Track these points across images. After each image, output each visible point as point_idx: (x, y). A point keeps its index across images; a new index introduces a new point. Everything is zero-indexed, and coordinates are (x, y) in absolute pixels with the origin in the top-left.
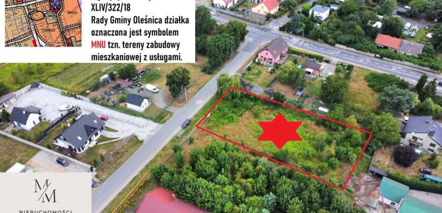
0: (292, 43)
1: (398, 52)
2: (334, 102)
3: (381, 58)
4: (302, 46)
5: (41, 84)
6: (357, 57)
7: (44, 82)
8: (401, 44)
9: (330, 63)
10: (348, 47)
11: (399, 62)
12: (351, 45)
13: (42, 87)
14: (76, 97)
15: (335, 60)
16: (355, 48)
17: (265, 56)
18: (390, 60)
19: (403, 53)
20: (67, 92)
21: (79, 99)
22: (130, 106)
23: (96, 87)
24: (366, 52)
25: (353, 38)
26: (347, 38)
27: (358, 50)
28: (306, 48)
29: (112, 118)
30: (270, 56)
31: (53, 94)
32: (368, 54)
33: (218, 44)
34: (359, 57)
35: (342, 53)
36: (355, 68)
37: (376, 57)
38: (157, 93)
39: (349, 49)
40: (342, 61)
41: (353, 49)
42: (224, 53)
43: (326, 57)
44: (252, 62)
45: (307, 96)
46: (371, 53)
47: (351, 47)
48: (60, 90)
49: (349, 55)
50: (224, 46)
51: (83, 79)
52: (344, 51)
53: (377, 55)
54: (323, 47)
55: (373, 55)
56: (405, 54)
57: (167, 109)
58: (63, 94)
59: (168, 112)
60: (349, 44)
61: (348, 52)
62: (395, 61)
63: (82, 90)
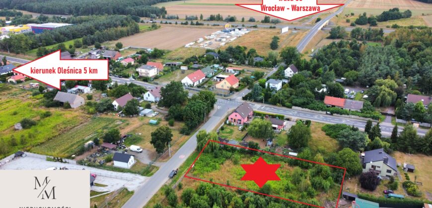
0: (255, 108)
1: (344, 109)
2: (301, 147)
3: (332, 114)
4: (264, 110)
5: (26, 153)
6: (312, 115)
7: (28, 151)
8: (345, 102)
9: (290, 121)
10: (303, 108)
11: (346, 116)
12: (305, 106)
13: (26, 156)
14: (62, 162)
15: (294, 118)
16: (309, 108)
17: (234, 117)
18: (339, 115)
19: (348, 109)
20: (53, 157)
21: (66, 162)
22: (117, 164)
23: (82, 151)
24: (319, 110)
25: (305, 100)
26: (301, 100)
27: (312, 109)
28: (267, 111)
29: (100, 176)
30: (239, 117)
31: (38, 160)
32: (320, 112)
33: (194, 108)
34: (314, 115)
35: (299, 113)
36: (312, 123)
37: (327, 114)
38: (141, 152)
39: (304, 109)
40: (300, 118)
41: (307, 110)
42: (199, 116)
43: (286, 116)
44: (223, 123)
45: (277, 145)
46: (323, 110)
47: (306, 108)
48: (45, 157)
49: (305, 114)
50: (199, 110)
51: (67, 146)
52: (300, 111)
53: (328, 113)
54: (281, 110)
55: (325, 112)
56: (350, 110)
57: (153, 165)
58: (49, 160)
59: (155, 167)
60: (303, 105)
61: (304, 112)
62: (343, 115)
63: (67, 155)
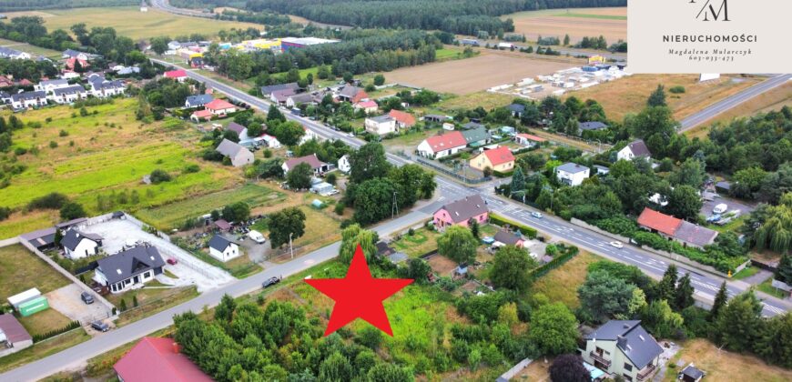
0: (502, 209)
1: (674, 240)
3: (640, 244)
4: (516, 216)
5: (126, 214)
6: (596, 240)
7: (132, 213)
8: (679, 228)
9: (543, 241)
10: (589, 223)
11: (666, 253)
12: (592, 221)
13: (126, 218)
14: (156, 235)
15: (555, 239)
16: (598, 226)
17: (442, 218)
18: (651, 249)
19: (682, 243)
20: (148, 226)
21: (160, 236)
22: (214, 252)
23: (188, 226)
24: (615, 233)
25: (597, 209)
26: (587, 208)
27: (603, 229)
28: (521, 219)
29: (182, 263)
30: (448, 219)
31: (134, 227)
32: (618, 236)
33: (371, 190)
34: (601, 240)
35: (576, 231)
36: (581, 253)
37: (630, 243)
38: (261, 243)
39: (591, 227)
40: (565, 240)
41: (596, 228)
42: (379, 205)
43: (541, 232)
44: (422, 225)
45: (472, 277)
46: (625, 235)
47: (594, 224)
48: (141, 223)
49: (585, 235)
50: (378, 193)
51: (180, 216)
52: (581, 229)
53: (633, 241)
54: (548, 220)
55: (627, 240)
56: (685, 244)
57: (260, 264)
58: (144, 229)
59: (260, 267)
60: (589, 218)
62: (660, 252)
63: (168, 226)
